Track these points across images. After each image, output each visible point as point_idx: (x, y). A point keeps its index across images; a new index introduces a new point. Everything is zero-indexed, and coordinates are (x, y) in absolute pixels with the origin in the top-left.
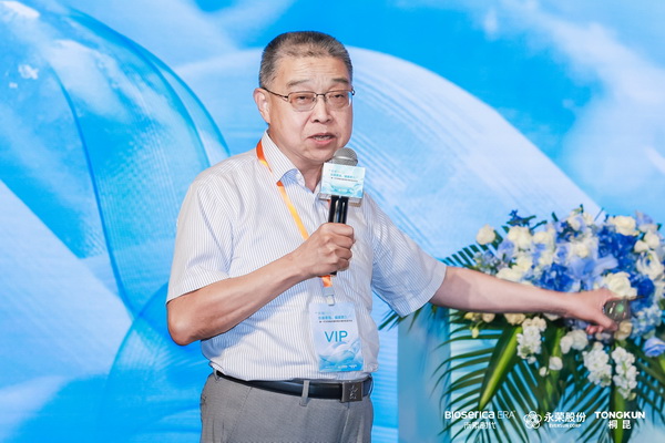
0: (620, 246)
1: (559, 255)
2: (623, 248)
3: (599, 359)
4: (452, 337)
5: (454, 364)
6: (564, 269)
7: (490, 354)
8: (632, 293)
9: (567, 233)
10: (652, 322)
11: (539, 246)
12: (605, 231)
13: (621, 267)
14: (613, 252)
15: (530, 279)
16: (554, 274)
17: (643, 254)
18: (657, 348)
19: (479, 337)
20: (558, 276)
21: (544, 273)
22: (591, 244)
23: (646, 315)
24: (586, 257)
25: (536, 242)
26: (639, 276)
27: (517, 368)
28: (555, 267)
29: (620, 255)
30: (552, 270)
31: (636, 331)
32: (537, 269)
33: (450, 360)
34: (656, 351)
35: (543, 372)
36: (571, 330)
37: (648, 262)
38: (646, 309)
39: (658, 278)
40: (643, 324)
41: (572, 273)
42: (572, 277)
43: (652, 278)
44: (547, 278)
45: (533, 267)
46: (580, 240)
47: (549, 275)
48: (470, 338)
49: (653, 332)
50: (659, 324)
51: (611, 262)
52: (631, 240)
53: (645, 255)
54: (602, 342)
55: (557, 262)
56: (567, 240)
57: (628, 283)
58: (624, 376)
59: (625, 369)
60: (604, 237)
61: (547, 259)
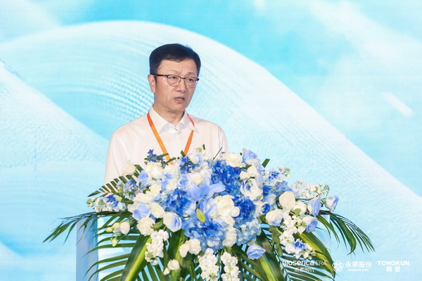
0: (229, 175)
1: (181, 183)
2: (231, 177)
3: (209, 261)
4: (100, 245)
5: (101, 266)
6: (184, 193)
7: (127, 259)
8: (236, 211)
9: (187, 166)
10: (253, 232)
11: (168, 176)
12: (218, 164)
13: (228, 191)
14: (222, 180)
15: (158, 201)
16: (176, 197)
17: (245, 181)
18: (257, 252)
19: (118, 246)
20: (178, 198)
21: (169, 196)
22: (205, 173)
23: (247, 227)
24: (201, 184)
25: (165, 173)
26: (242, 197)
27: (146, 269)
28: (177, 192)
29: (228, 182)
30: (174, 194)
31: (240, 240)
32: (163, 194)
33: (98, 263)
34: (256, 255)
35: (166, 272)
36: (189, 239)
37: (249, 188)
38: (248, 223)
39: (257, 200)
40: (246, 234)
41: (190, 196)
42: (189, 199)
43: (252, 199)
44: (171, 200)
45: (161, 192)
46: (199, 171)
47: (172, 197)
48: (110, 246)
49: (255, 240)
50: (259, 234)
51: (220, 187)
52: (237, 171)
53: (247, 182)
54: (213, 248)
55: (179, 188)
56: (188, 172)
57: (232, 203)
58: (230, 274)
59: (230, 269)
60: (217, 168)
61: (172, 186)
